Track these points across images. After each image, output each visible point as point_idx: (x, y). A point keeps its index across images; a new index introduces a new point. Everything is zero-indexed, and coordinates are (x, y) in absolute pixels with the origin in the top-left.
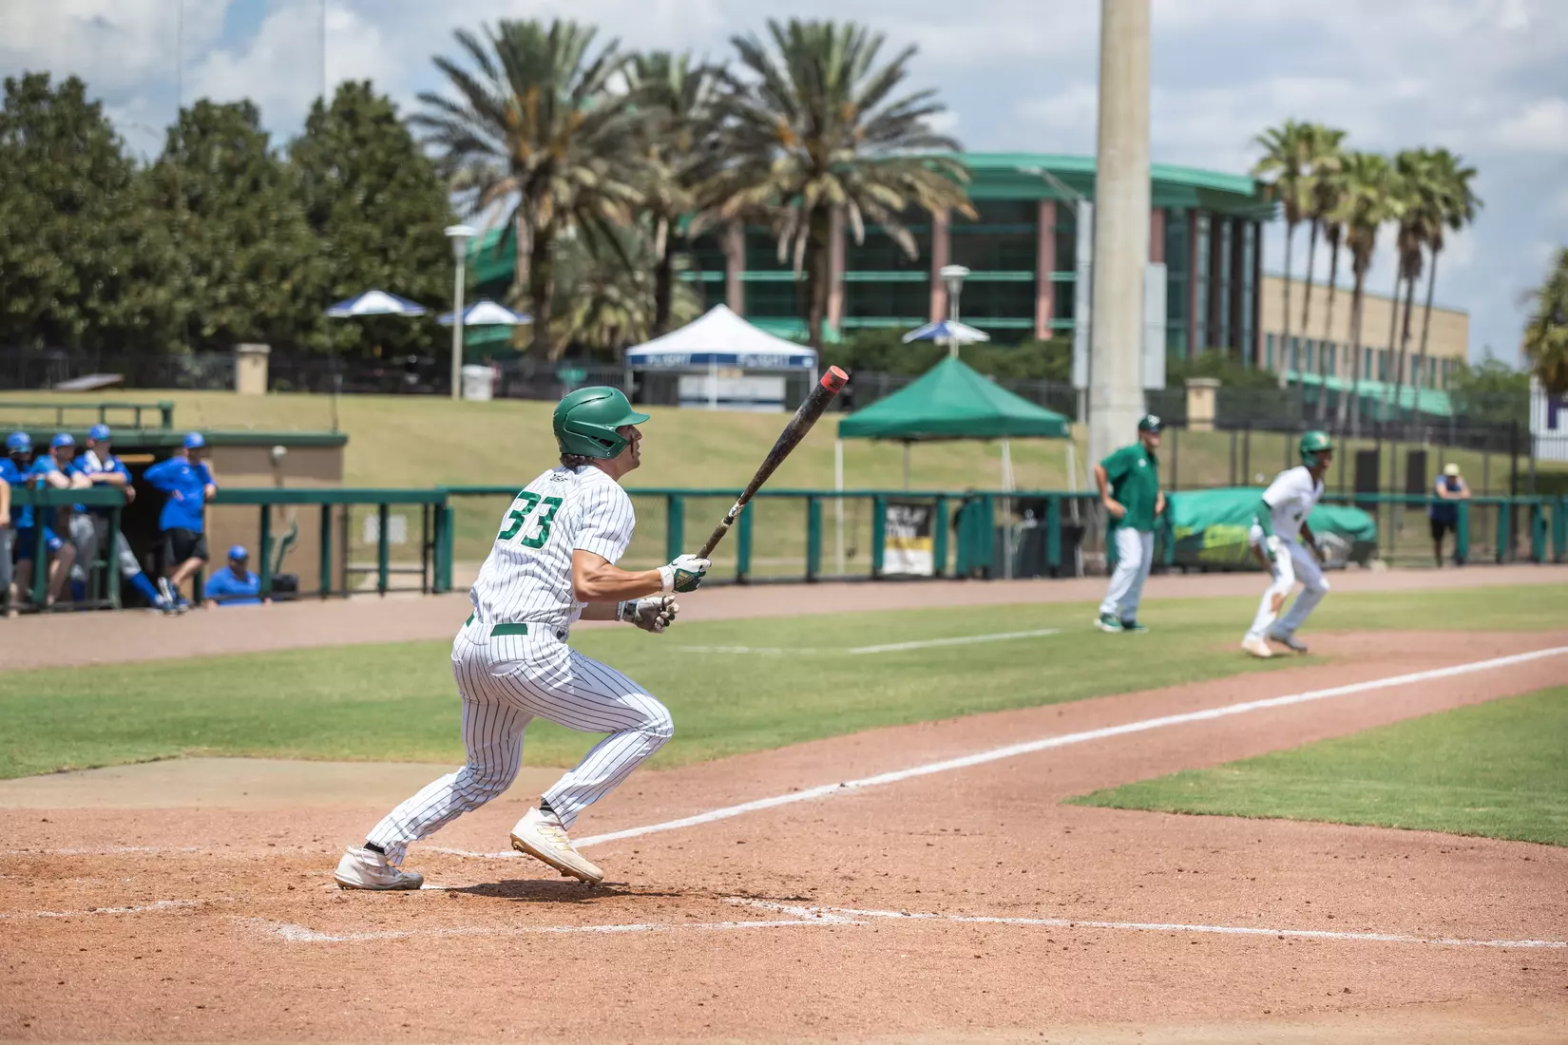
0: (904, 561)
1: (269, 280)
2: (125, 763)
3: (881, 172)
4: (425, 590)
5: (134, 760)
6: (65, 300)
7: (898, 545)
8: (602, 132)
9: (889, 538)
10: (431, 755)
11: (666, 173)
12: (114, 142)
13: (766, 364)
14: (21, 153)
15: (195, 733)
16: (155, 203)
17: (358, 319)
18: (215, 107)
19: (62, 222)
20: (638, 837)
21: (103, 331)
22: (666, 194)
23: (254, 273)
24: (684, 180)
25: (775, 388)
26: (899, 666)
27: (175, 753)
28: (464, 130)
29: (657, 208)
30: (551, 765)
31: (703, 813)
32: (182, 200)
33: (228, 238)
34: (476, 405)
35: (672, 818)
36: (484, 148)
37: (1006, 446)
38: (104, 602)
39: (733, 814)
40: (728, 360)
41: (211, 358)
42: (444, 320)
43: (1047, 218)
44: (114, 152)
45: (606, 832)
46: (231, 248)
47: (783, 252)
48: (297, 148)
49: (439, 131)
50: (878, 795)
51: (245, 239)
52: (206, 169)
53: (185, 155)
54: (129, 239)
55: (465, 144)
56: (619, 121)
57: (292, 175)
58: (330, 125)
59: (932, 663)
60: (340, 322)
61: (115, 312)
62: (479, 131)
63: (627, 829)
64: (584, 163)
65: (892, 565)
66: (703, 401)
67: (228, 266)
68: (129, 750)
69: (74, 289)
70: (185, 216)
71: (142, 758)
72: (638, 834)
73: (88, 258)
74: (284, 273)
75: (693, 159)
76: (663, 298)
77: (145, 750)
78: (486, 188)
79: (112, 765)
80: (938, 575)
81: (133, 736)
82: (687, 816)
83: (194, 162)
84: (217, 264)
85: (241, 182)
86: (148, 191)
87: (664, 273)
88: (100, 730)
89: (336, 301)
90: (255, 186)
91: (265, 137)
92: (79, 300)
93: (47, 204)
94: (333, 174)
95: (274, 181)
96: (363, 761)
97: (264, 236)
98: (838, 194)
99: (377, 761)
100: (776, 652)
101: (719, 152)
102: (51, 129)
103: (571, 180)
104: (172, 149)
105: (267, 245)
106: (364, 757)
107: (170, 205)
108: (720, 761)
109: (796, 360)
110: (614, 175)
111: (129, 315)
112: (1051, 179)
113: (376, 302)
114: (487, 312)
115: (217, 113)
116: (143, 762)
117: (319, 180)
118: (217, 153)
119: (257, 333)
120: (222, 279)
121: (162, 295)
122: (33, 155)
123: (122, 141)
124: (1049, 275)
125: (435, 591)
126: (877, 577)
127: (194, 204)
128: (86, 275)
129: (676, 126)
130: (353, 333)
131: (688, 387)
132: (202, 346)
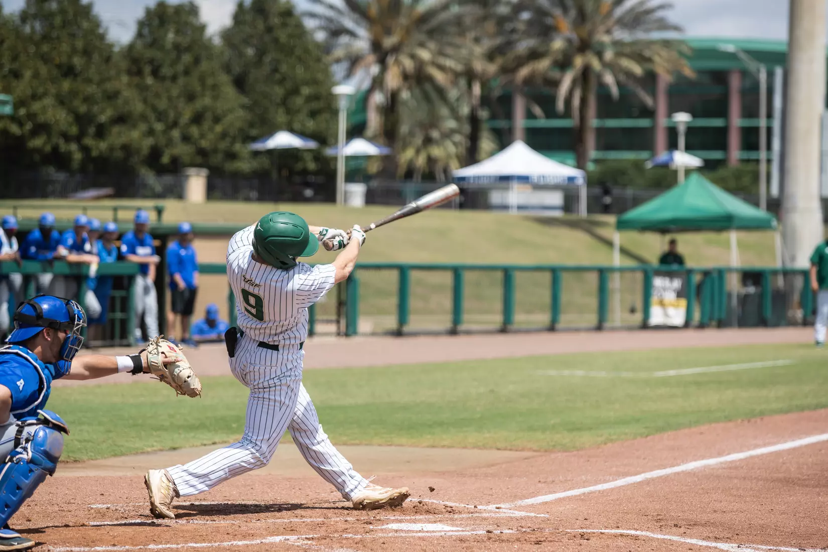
0: (666, 315)
1: (206, 124)
2: (193, 446)
3: (627, 50)
4: (338, 334)
5: (199, 444)
6: (67, 137)
7: (662, 304)
8: (434, 22)
9: (654, 299)
10: (404, 440)
11: (478, 50)
12: (101, 31)
13: (552, 182)
14: (37, 37)
15: (234, 425)
16: (130, 73)
17: (270, 152)
18: (169, 6)
19: (66, 85)
20: (579, 496)
21: (94, 160)
22: (479, 66)
23: (197, 119)
24: (490, 56)
25: (556, 199)
26: (699, 383)
27: (225, 439)
28: (338, 22)
29: (470, 75)
30: (491, 448)
31: (616, 480)
32: (147, 69)
33: (178, 97)
34: (355, 210)
35: (596, 483)
36: (352, 34)
37: (733, 236)
38: (125, 342)
39: (638, 480)
40: (524, 179)
41: (168, 179)
42: (329, 152)
43: (735, 83)
44: (102, 37)
45: (555, 492)
46: (181, 104)
47: (560, 105)
48: (227, 35)
49: (323, 23)
50: (736, 468)
51: (191, 97)
52: (162, 48)
53: (149, 40)
54: (112, 97)
55: (336, 32)
56: (444, 16)
57: (222, 53)
58: (248, 17)
59: (720, 382)
60: (256, 154)
61: (101, 147)
62: (348, 23)
63: (568, 490)
64: (422, 45)
65: (657, 316)
66: (505, 207)
67: (179, 115)
68: (194, 437)
69: (74, 130)
70: (149, 81)
71: (205, 442)
72: (578, 494)
73: (83, 109)
74: (217, 120)
75: (498, 41)
76: (474, 139)
77: (206, 437)
78: (354, 61)
79: (185, 447)
80: (687, 325)
81: (192, 428)
82: (605, 481)
83: (155, 44)
84: (172, 115)
85: (187, 58)
86: (124, 65)
87: (474, 120)
88: (167, 424)
89: (254, 139)
90: (197, 61)
91: (203, 28)
92: (78, 139)
93: (55, 72)
94: (250, 52)
95: (210, 57)
96: (358, 445)
97: (203, 95)
98: (596, 64)
99: (367, 445)
100: (603, 374)
101: (515, 37)
102: (58, 20)
103: (413, 57)
104: (140, 35)
105: (207, 101)
106: (357, 442)
107: (139, 73)
108: (610, 445)
109: (571, 179)
110: (441, 53)
111: (111, 149)
112: (742, 56)
113: (283, 140)
114: (360, 147)
115: (170, 11)
116: (205, 445)
117: (241, 55)
118: (171, 36)
119: (199, 160)
120: (175, 124)
121: (135, 134)
122: (46, 38)
123: (107, 29)
124: (737, 121)
125: (347, 335)
126: (645, 326)
127: (155, 73)
128: (82, 120)
129: (485, 18)
130: (265, 162)
131: (496, 197)
132: (161, 170)
